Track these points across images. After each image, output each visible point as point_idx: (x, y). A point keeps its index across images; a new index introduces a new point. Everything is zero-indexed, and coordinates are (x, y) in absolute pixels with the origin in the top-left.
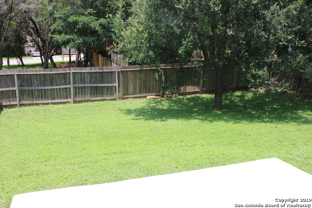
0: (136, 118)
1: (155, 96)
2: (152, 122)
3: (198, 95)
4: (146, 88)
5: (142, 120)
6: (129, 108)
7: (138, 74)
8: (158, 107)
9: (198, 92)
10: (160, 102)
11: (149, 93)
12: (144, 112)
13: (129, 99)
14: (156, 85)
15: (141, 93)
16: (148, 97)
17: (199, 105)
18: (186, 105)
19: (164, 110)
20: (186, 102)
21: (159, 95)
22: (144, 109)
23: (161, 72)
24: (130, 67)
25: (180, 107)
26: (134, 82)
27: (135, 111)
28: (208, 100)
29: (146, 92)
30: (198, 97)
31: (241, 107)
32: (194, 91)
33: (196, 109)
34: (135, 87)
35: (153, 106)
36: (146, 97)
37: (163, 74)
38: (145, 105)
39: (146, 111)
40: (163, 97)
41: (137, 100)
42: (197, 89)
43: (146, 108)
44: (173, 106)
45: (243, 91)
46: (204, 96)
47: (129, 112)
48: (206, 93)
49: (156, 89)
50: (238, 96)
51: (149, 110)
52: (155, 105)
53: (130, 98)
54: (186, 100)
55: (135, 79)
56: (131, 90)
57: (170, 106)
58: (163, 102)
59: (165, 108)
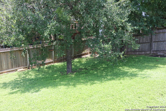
0: (12, 91)
1: (24, 68)
2: (27, 94)
3: (52, 64)
4: (16, 64)
5: (19, 94)
6: (5, 81)
7: (9, 55)
8: (27, 77)
9: (52, 62)
10: (28, 73)
11: (19, 67)
12: (18, 84)
13: (3, 74)
14: (23, 61)
15: (12, 68)
16: (18, 70)
17: (56, 71)
18: (48, 73)
19: (33, 79)
20: (46, 71)
21: (27, 68)
22: (17, 81)
23: (26, 51)
24: (2, 50)
25: (44, 75)
26: (6, 60)
27: (10, 84)
28: (60, 67)
29: (16, 67)
30: (53, 66)
31: (84, 69)
32: (49, 61)
33: (56, 75)
34: (7, 64)
35: (24, 77)
36: (16, 70)
37: (27, 53)
38: (17, 77)
39: (19, 82)
40: (29, 68)
41: (10, 74)
42: (51, 61)
43: (18, 79)
44: (38, 75)
45: (78, 58)
46: (56, 64)
47: (5, 85)
48: (57, 62)
49: (24, 63)
50: (77, 62)
51: (22, 81)
52: (25, 76)
53: (5, 73)
54: (46, 69)
55: (7, 58)
56: (4, 66)
57: (36, 75)
58: (30, 73)
59: (33, 77)
